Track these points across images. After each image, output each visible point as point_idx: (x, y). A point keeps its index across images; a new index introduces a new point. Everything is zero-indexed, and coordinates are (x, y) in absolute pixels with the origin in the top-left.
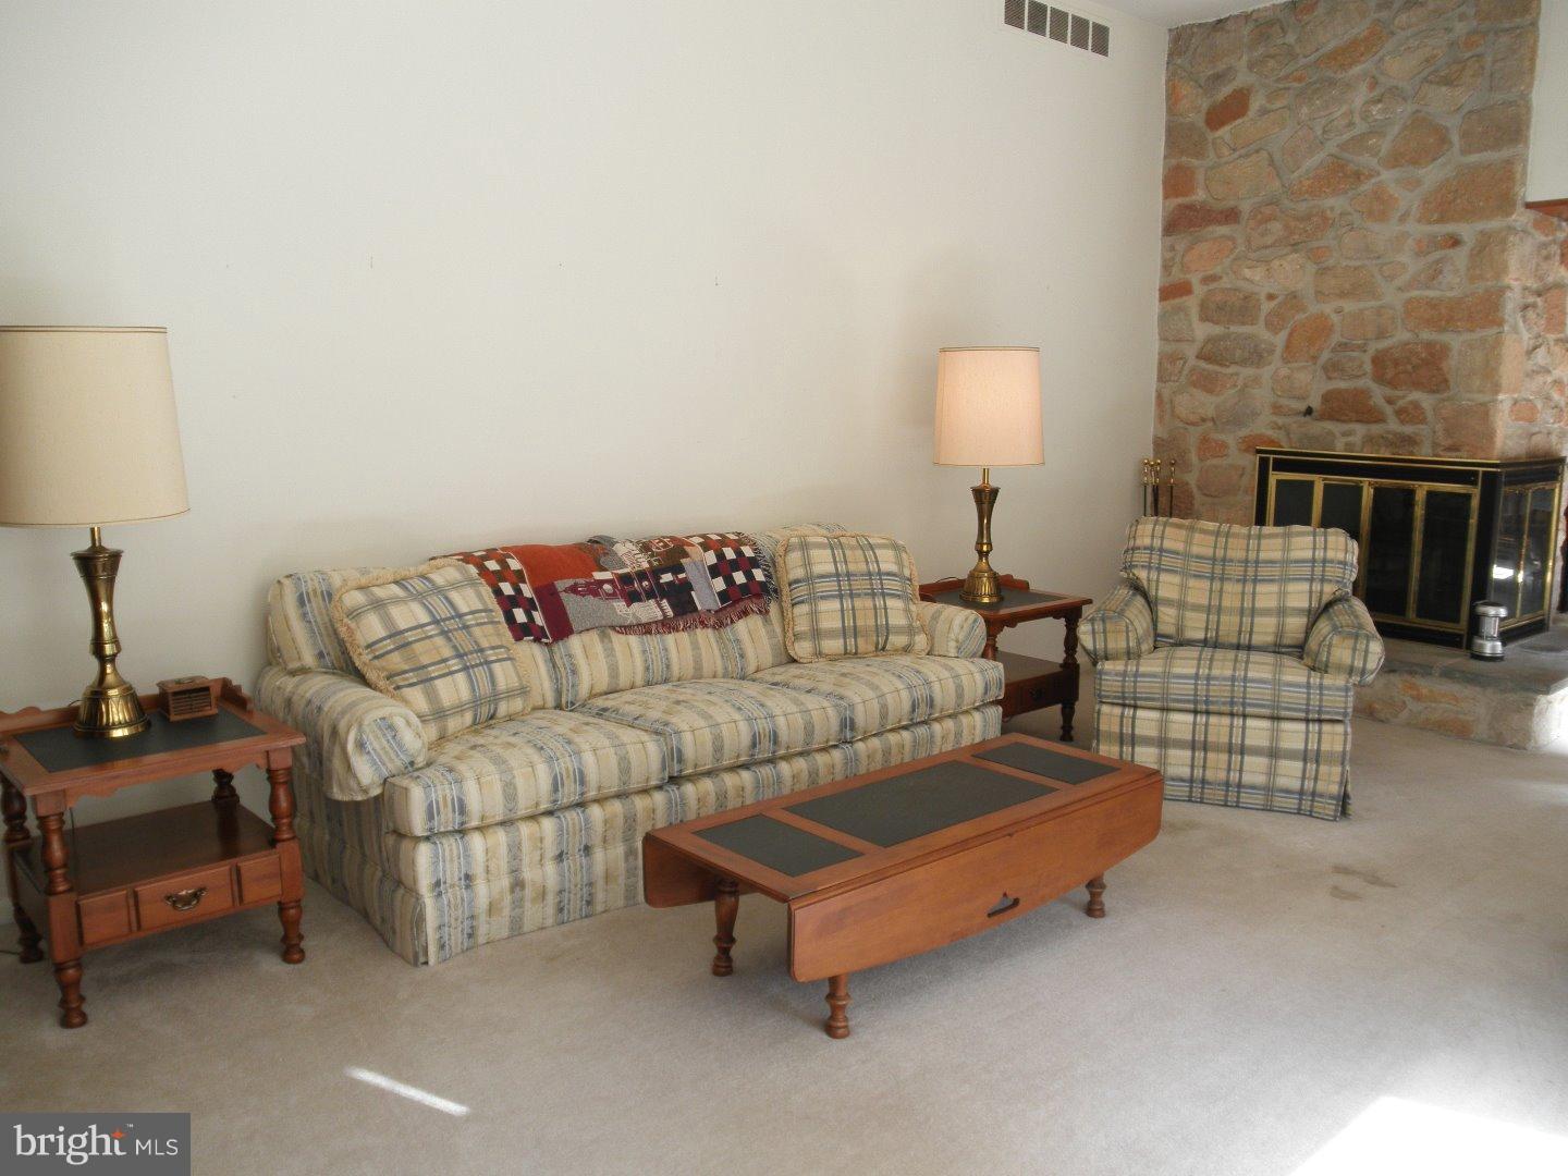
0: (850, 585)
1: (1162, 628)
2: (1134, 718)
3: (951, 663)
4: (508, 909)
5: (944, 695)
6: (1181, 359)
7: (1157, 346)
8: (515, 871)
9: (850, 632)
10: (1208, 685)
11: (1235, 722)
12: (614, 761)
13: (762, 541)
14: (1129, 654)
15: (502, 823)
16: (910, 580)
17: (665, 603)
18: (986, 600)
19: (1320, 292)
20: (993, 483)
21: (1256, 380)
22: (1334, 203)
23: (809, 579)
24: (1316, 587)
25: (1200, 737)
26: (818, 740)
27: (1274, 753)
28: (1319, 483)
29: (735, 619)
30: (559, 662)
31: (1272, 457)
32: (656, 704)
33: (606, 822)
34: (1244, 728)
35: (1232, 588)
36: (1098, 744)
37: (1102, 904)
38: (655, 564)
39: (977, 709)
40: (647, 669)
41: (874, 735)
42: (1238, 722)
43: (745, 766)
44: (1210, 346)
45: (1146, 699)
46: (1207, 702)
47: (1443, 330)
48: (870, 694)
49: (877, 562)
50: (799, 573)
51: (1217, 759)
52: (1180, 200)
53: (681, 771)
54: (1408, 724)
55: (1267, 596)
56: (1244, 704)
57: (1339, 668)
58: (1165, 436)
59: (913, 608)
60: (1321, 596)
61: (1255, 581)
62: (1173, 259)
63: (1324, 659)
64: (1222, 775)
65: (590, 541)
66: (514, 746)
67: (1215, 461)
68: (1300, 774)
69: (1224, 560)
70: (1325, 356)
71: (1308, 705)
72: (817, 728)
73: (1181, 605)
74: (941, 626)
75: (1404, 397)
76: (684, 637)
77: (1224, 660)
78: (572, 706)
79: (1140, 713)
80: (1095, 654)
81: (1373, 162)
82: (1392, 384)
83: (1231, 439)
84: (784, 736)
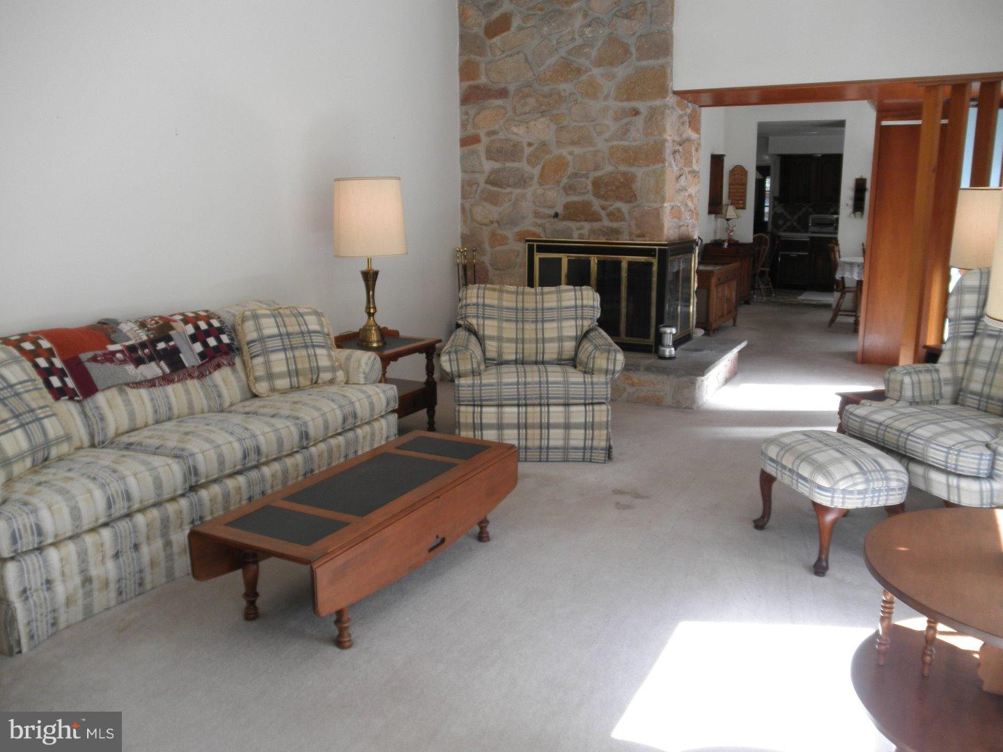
0: (290, 341)
1: (489, 355)
2: (481, 413)
3: (364, 388)
4: (81, 600)
5: (362, 410)
6: (476, 184)
7: (460, 176)
8: (84, 571)
9: (293, 373)
10: (525, 388)
11: (543, 410)
12: (150, 480)
13: (225, 316)
14: (474, 373)
15: (71, 538)
16: (328, 335)
17: (162, 363)
18: (375, 345)
19: (560, 142)
20: (375, 268)
21: (523, 196)
22: (565, 87)
23: (262, 339)
24: (579, 322)
25: (523, 421)
26: (287, 448)
27: (567, 426)
28: (565, 258)
29: (212, 371)
30: (90, 414)
31: (535, 244)
32: (170, 435)
33: (148, 525)
34: (548, 412)
35: (529, 327)
36: (459, 432)
37: (487, 533)
38: (152, 336)
39: (382, 417)
40: (156, 412)
41: (321, 441)
42: (545, 409)
43: (240, 473)
44: (493, 176)
45: (487, 400)
46: (525, 399)
47: (632, 165)
48: (316, 414)
49: (306, 324)
50: (253, 335)
51: (534, 433)
52: (471, 83)
53: (197, 482)
54: (628, 401)
55: (551, 330)
56: (548, 398)
57: (600, 371)
58: (468, 233)
59: (333, 353)
60: (582, 328)
61: (543, 321)
62: (467, 120)
63: (591, 366)
64: (537, 443)
65: (99, 323)
66: (71, 479)
67: (499, 248)
68: (583, 438)
69: (523, 309)
70: (565, 181)
71: (585, 394)
72: (285, 440)
73: (500, 339)
74: (353, 364)
75: (611, 206)
76: (178, 386)
77: (533, 372)
78: (103, 444)
79: (485, 409)
80: (452, 375)
81: (587, 63)
82: (605, 198)
83: (510, 233)
84: (264, 448)
